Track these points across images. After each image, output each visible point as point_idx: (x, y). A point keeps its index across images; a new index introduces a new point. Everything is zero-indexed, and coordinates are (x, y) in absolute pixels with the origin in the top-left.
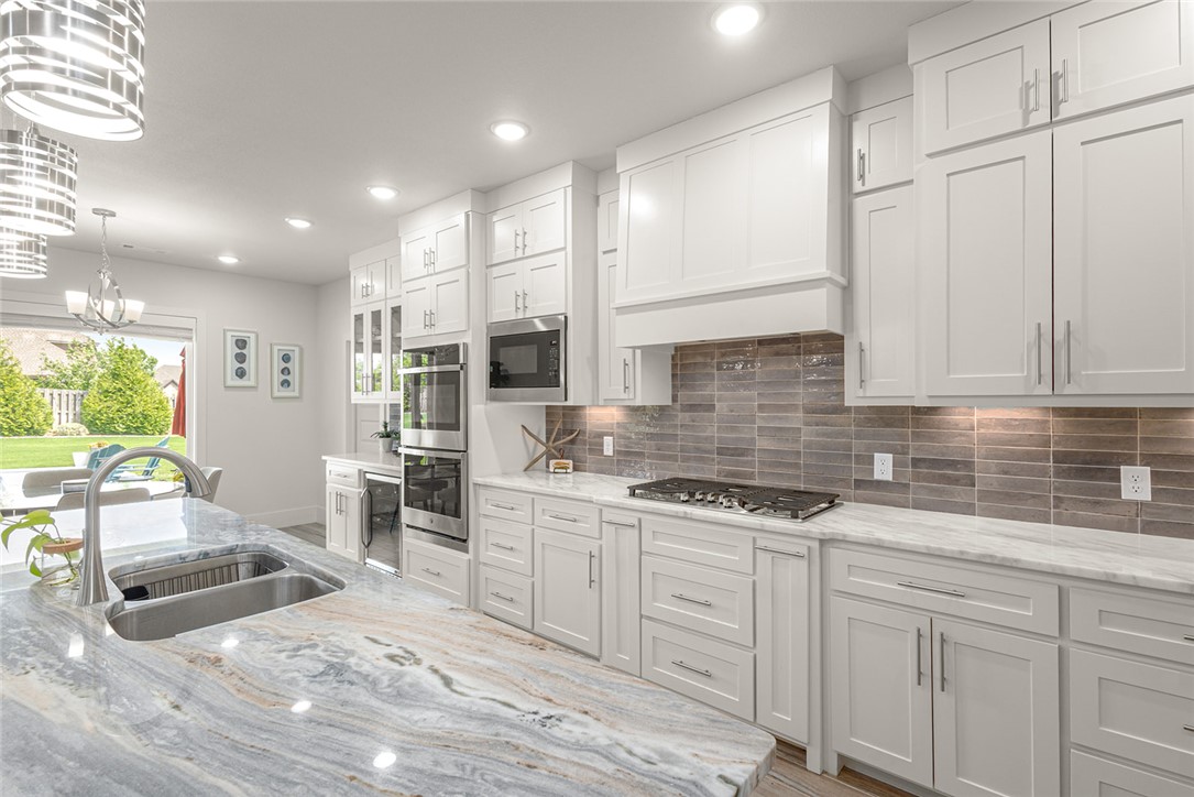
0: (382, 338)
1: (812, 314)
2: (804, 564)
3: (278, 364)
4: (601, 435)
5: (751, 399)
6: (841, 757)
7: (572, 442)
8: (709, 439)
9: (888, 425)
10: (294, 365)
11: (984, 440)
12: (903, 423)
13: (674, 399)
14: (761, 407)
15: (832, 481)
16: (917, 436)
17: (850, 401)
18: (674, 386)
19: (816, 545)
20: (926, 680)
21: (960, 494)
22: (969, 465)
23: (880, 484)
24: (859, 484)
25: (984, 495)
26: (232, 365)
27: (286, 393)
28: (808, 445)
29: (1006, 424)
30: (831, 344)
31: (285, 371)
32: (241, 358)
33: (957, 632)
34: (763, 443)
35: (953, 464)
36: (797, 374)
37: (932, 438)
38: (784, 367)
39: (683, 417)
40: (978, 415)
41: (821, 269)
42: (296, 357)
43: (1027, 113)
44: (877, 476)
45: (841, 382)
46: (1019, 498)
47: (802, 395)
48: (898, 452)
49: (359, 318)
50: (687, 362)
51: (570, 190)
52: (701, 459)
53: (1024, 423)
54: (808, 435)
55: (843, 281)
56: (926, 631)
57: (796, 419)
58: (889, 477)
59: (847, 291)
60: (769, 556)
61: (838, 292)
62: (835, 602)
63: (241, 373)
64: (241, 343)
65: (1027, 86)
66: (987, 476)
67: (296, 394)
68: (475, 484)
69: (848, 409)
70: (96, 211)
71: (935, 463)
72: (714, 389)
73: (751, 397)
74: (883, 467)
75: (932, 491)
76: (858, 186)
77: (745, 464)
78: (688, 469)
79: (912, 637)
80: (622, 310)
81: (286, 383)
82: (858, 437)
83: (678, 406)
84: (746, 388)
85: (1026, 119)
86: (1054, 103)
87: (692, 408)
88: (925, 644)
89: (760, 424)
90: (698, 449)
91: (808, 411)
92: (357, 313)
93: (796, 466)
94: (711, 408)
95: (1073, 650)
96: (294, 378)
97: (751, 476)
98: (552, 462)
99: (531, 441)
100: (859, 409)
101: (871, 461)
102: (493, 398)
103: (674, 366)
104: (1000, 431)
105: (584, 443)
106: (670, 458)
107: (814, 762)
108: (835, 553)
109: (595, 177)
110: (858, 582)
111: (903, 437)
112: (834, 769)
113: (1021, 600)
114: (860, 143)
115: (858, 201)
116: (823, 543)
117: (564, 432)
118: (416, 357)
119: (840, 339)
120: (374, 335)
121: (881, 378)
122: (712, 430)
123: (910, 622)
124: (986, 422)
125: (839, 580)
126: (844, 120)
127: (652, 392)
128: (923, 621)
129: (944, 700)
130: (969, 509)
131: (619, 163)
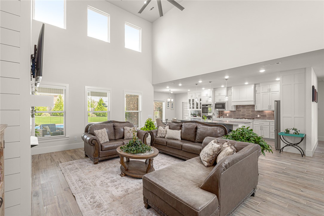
1: (252, 103)
4: (227, 114)
13: (236, 110)
15: (254, 117)
17: (255, 110)
21: (265, 118)
22: (266, 116)
23: (259, 118)
24: (256, 117)
26: (168, 105)
28: (251, 114)
29: (269, 112)
30: (253, 106)
31: (172, 106)
33: (263, 126)
34: (246, 114)
36: (250, 108)
37: (263, 113)
39: (237, 112)
41: (253, 100)
42: (173, 104)
43: (268, 91)
45: (254, 108)
46: (270, 118)
47: (251, 110)
48: (260, 114)
50: (237, 107)
51: (226, 90)
53: (270, 112)
55: (255, 100)
57: (250, 112)
62: (254, 125)
64: (168, 102)
65: (268, 89)
66: (267, 116)
71: (263, 115)
72: (241, 109)
73: (245, 110)
74: (259, 116)
75: (263, 118)
77: (245, 116)
80: (232, 102)
81: (172, 108)
82: (256, 113)
86: (270, 91)
89: (246, 112)
90: (239, 115)
92: (189, 99)
93: (250, 116)
94: (241, 111)
95: (270, 126)
98: (220, 117)
99: (217, 114)
100: (257, 111)
101: (257, 115)
102: (215, 110)
105: (224, 115)
106: (236, 116)
108: (254, 122)
109: (229, 88)
110: (256, 124)
113: (267, 123)
114: (256, 89)
115: (256, 94)
116: (253, 121)
117: (222, 114)
118: (203, 105)
119: (254, 105)
120: (193, 102)
121: (258, 108)
122: (241, 113)
123: (259, 126)
124: (267, 112)
125: (254, 123)
126: (255, 87)
127: (234, 109)
128: (261, 126)
129: (262, 131)
130: (266, 119)
131: (232, 88)
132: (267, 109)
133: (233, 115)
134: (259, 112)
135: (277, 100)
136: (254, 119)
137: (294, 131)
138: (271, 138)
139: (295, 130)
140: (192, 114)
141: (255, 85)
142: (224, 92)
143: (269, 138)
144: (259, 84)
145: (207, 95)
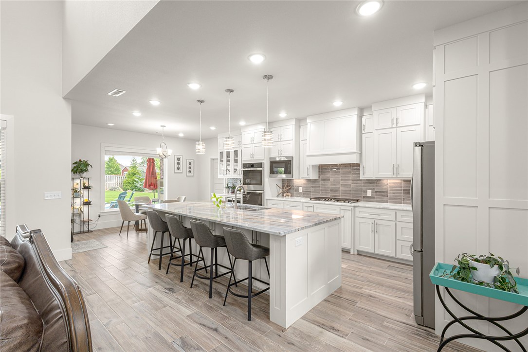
0: (230, 159)
1: (353, 159)
2: (350, 212)
3: (188, 166)
4: (299, 187)
5: (339, 178)
6: (358, 251)
7: (290, 189)
8: (329, 187)
9: (371, 183)
10: (192, 166)
11: (390, 187)
12: (373, 183)
13: (319, 177)
14: (341, 180)
15: (358, 197)
16: (376, 186)
17: (361, 178)
18: (319, 174)
19: (353, 208)
20: (373, 232)
21: (385, 199)
22: (387, 192)
23: (369, 197)
24: (364, 197)
25: (390, 199)
26: (176, 166)
27: (190, 174)
28: (352, 188)
29: (394, 183)
30: (356, 167)
31: (190, 168)
32: (178, 164)
33: (379, 222)
34: (342, 188)
35: (383, 192)
36: (350, 172)
37: (379, 186)
38: (347, 170)
39: (321, 182)
40: (389, 181)
41: (355, 150)
42: (192, 163)
43: (392, 125)
44: (368, 195)
45: (359, 174)
46: (396, 199)
47: (351, 177)
48: (373, 190)
49: (222, 153)
50: (322, 169)
51: (294, 126)
52: (326, 193)
53: (398, 183)
54: (353, 186)
55: (360, 152)
56: (373, 223)
57: (350, 182)
58: (371, 196)
59: (361, 154)
60: (343, 211)
61: (359, 155)
62: (357, 219)
63: (178, 168)
64: (179, 159)
65: (392, 120)
66: (390, 195)
67: (193, 175)
68: (266, 199)
69: (361, 180)
70: (161, 126)
71: (380, 192)
72: (329, 175)
73: (339, 177)
74: (369, 193)
75: (380, 198)
76: (363, 132)
77: (337, 193)
78: (323, 195)
79: (371, 224)
80: (308, 156)
81: (190, 171)
82: (364, 186)
83: (320, 179)
84: (338, 175)
85: (392, 126)
86: (397, 124)
87: (324, 180)
88: (373, 225)
89: (341, 183)
90: (325, 190)
91: (352, 180)
92: (221, 151)
93: (350, 193)
94: (329, 180)
95: (398, 223)
96: (192, 170)
97: (339, 196)
98: (285, 194)
99: (278, 188)
100: (364, 180)
101: (367, 192)
102: (270, 177)
103: (319, 169)
104: (393, 185)
105: (294, 189)
106: (318, 192)
107: (352, 252)
108: (356, 209)
109: (300, 122)
110: (361, 215)
111: (373, 186)
112: (356, 253)
113: (389, 215)
114: (363, 123)
115: (363, 135)
116: (354, 207)
117: (287, 186)
118: (245, 166)
119: (358, 165)
120: (227, 158)
121: (367, 173)
122: (329, 185)
123: (370, 221)
124: (390, 183)
125: (357, 214)
126: (360, 117)
127: (314, 176)
128: (373, 221)
129: (376, 235)
130: (387, 202)
131: (308, 121)
132: (389, 174)
133: (312, 190)
134: (370, 182)
135: (422, 141)
136: (357, 201)
137: (494, 271)
138: (398, 256)
139: (501, 268)
140: (228, 187)
141: (361, 111)
142: (288, 131)
143: (394, 255)
144: (371, 107)
145: (253, 139)
